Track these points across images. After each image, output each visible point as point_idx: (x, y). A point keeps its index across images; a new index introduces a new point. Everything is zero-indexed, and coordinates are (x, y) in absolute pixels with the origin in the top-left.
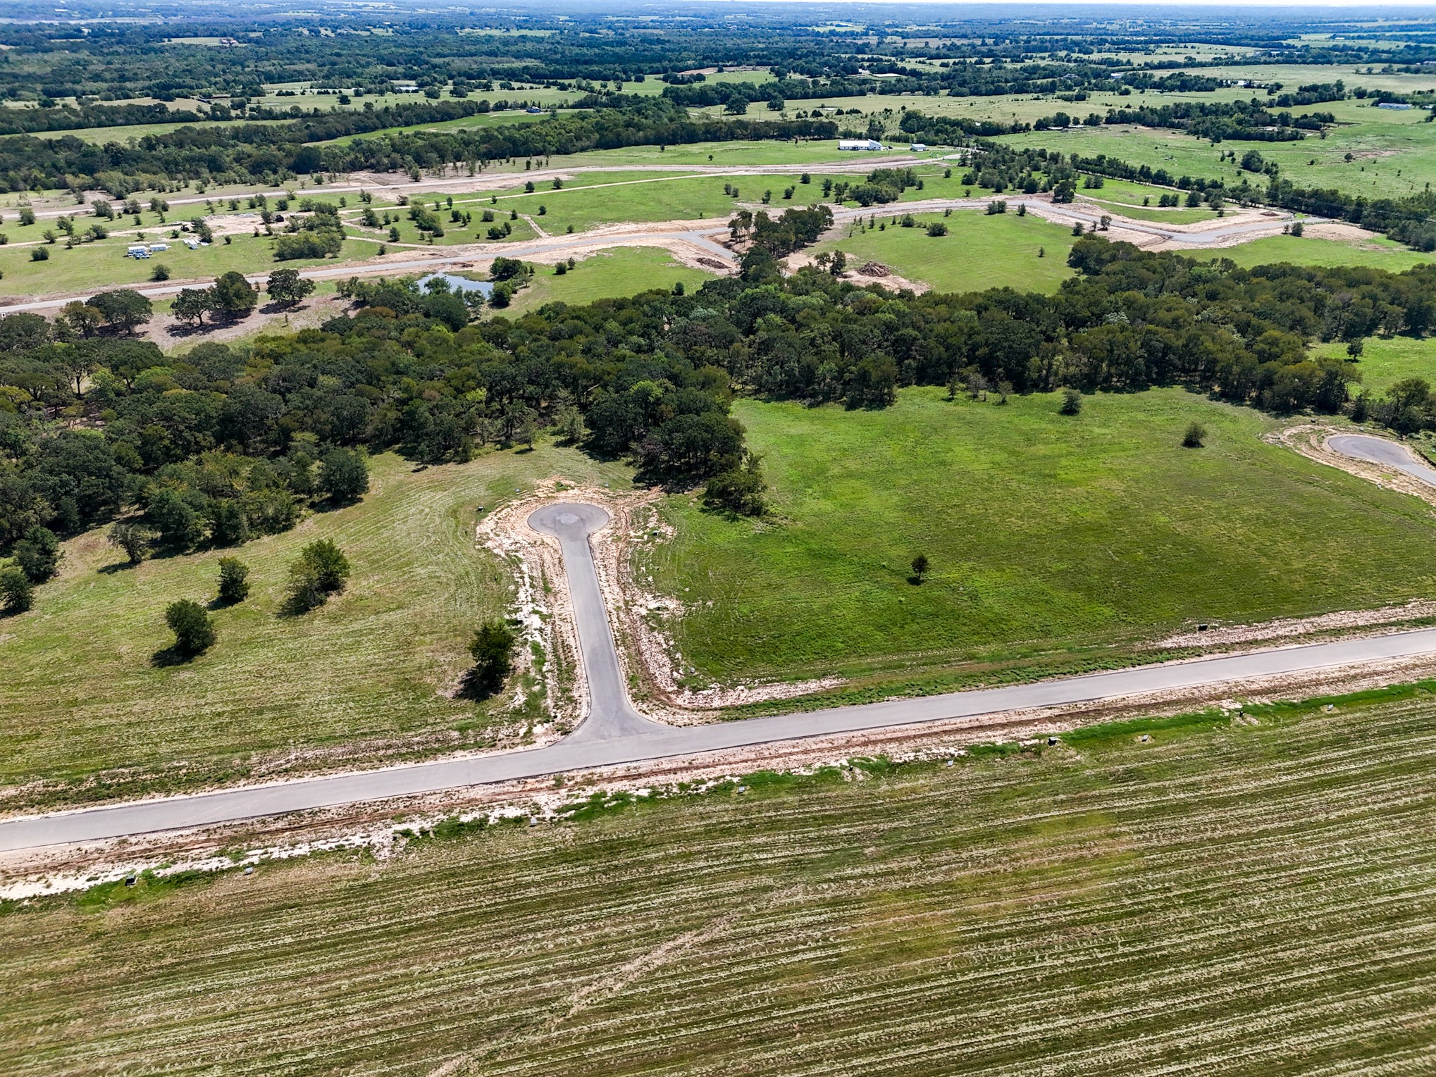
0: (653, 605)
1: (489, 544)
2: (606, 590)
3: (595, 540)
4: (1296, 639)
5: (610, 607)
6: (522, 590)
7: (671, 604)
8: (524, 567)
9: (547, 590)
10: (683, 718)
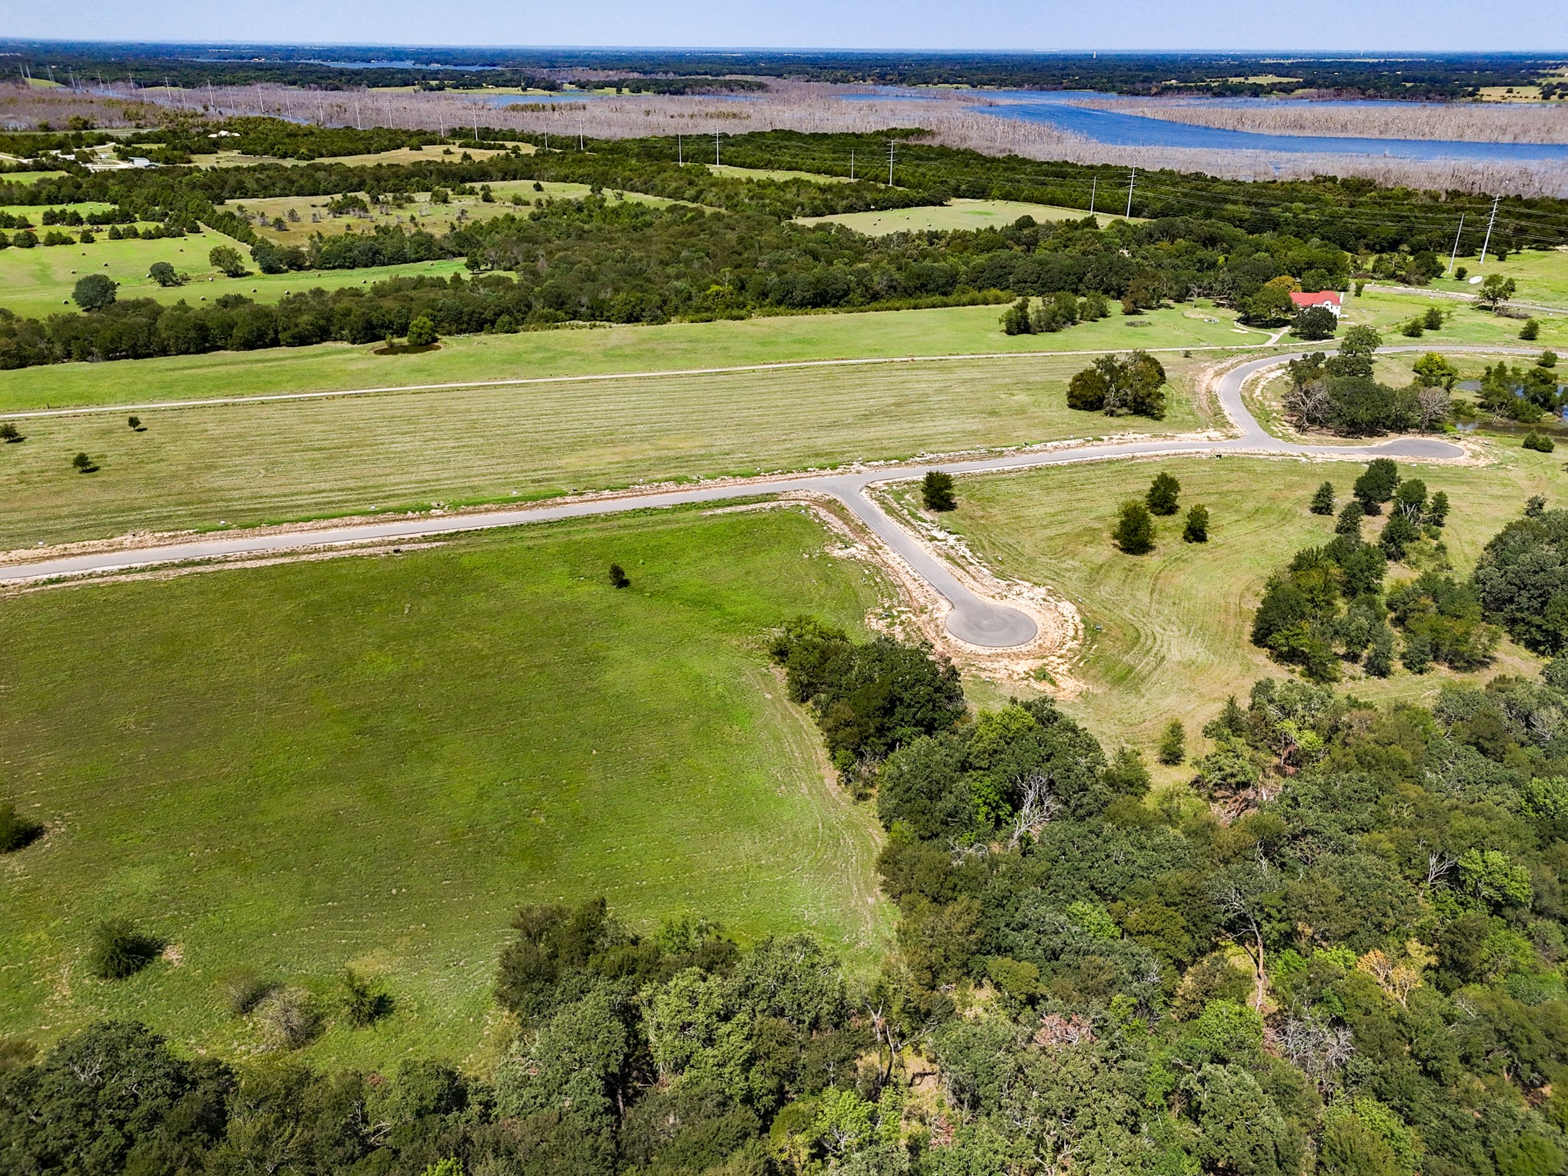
0: (852, 550)
1: (1043, 590)
2: (899, 560)
3: (945, 605)
4: (331, 549)
5: (886, 547)
6: (968, 554)
7: (837, 553)
8: (986, 571)
9: (948, 557)
10: (799, 495)
